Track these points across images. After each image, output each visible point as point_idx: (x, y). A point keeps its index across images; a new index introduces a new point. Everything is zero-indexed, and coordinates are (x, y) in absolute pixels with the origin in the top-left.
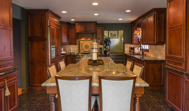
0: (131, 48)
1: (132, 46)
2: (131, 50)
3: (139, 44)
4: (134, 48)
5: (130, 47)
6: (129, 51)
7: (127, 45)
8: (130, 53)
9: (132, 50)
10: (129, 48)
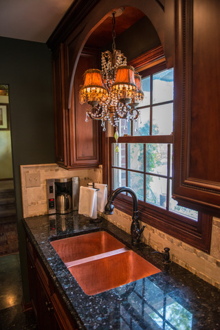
0: (58, 183)
1: (62, 175)
2: (58, 195)
3: (96, 167)
4: (70, 182)
5: (48, 181)
6: (45, 200)
7: (31, 171)
8: (53, 211)
9: (62, 199)
10: (43, 185)
